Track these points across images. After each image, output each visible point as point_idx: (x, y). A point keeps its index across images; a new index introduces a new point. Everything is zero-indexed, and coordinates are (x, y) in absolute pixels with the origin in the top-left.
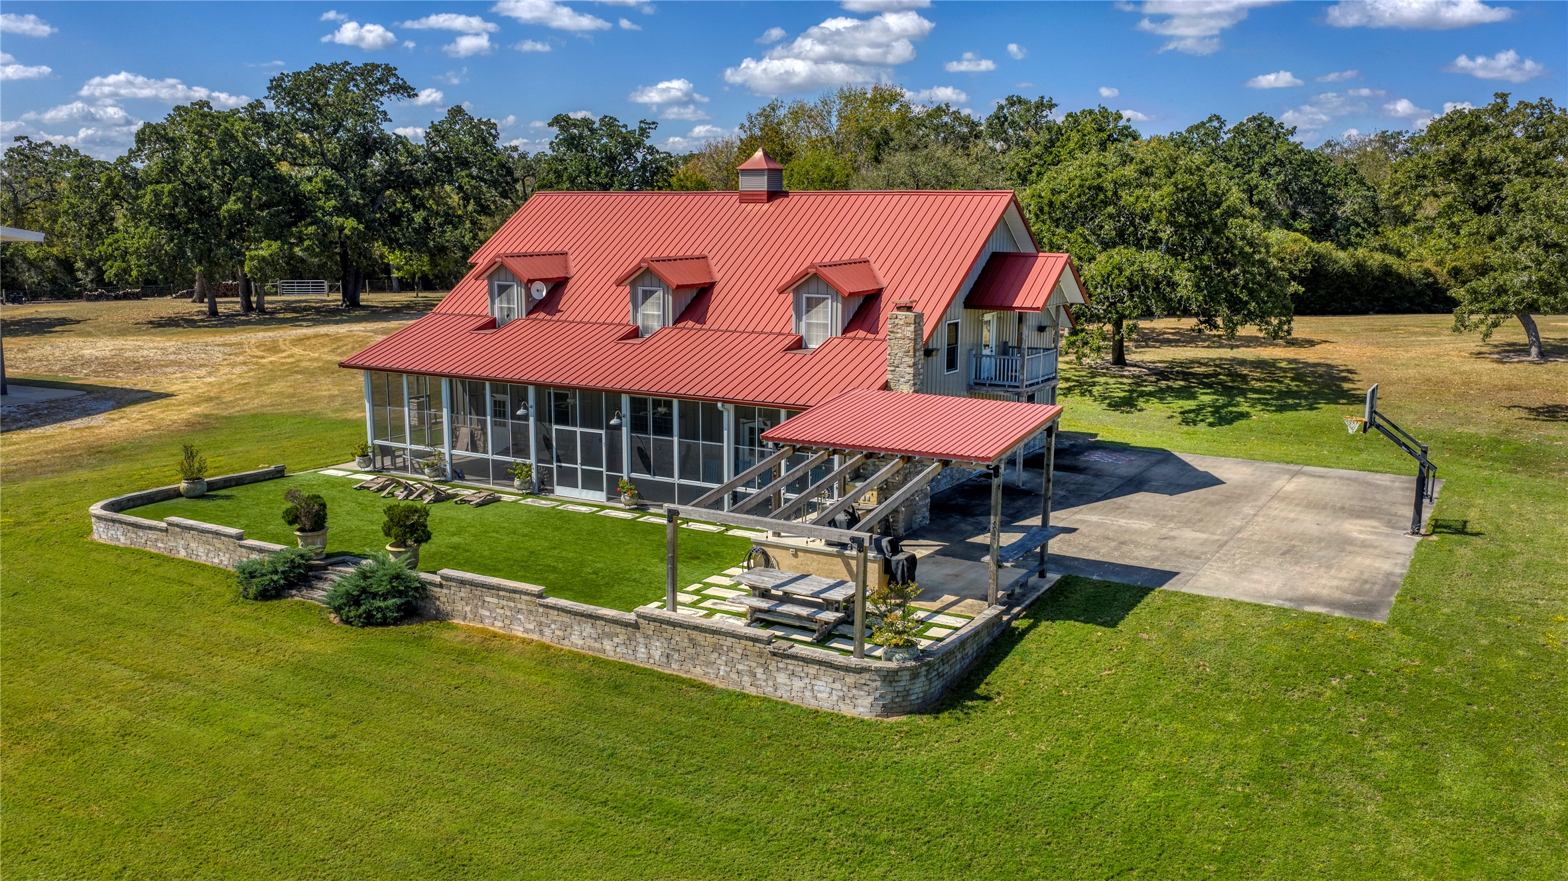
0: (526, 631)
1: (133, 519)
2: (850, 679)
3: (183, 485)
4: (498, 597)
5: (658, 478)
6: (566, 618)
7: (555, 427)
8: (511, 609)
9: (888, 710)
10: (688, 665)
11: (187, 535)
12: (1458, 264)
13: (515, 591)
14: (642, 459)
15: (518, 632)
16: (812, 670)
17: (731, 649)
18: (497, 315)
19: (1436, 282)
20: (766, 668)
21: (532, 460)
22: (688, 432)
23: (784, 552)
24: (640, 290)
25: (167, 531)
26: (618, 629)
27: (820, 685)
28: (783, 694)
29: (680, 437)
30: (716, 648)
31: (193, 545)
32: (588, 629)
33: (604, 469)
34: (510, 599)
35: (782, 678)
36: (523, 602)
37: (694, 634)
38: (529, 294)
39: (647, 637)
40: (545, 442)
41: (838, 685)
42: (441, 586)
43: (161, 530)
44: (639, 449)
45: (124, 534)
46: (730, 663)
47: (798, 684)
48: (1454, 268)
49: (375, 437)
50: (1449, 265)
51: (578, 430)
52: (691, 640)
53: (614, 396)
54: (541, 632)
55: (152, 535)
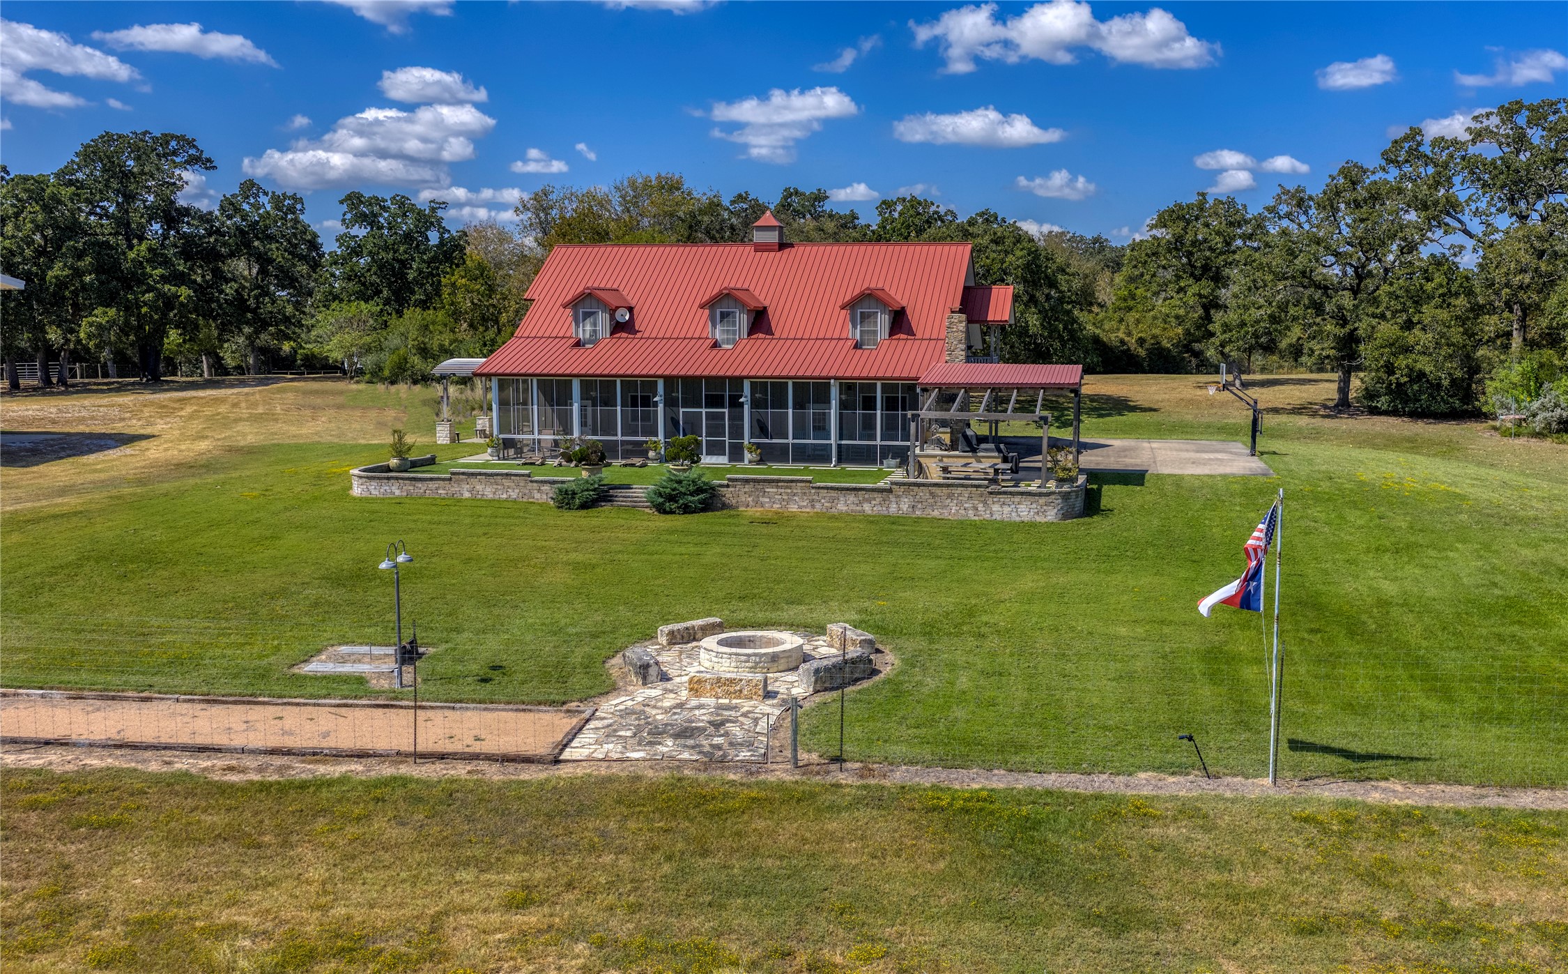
0: (800, 507)
1: (412, 475)
2: (1042, 500)
3: (394, 462)
4: (777, 487)
5: (774, 441)
6: (834, 494)
7: (681, 410)
8: (788, 494)
9: (1065, 516)
10: (929, 511)
11: (473, 480)
12: (1142, 335)
13: (792, 481)
14: (761, 429)
15: (793, 508)
16: (1017, 499)
17: (960, 495)
18: (581, 336)
19: (1129, 349)
20: (985, 503)
21: (661, 437)
22: (800, 404)
23: (933, 460)
24: (718, 312)
25: (450, 479)
26: (876, 495)
27: (1022, 507)
28: (997, 517)
29: (794, 408)
30: (950, 496)
31: (479, 487)
32: (851, 498)
33: (726, 439)
34: (787, 487)
35: (996, 508)
36: (798, 488)
37: (934, 489)
38: (612, 317)
39: (898, 496)
40: (673, 423)
41: (1034, 506)
42: (728, 486)
43: (444, 480)
44: (758, 421)
45: (400, 488)
46: (959, 504)
47: (1006, 509)
48: (1140, 338)
49: (501, 432)
50: (1136, 335)
51: (704, 411)
52: (931, 493)
53: (737, 381)
54: (813, 506)
55: (432, 485)
